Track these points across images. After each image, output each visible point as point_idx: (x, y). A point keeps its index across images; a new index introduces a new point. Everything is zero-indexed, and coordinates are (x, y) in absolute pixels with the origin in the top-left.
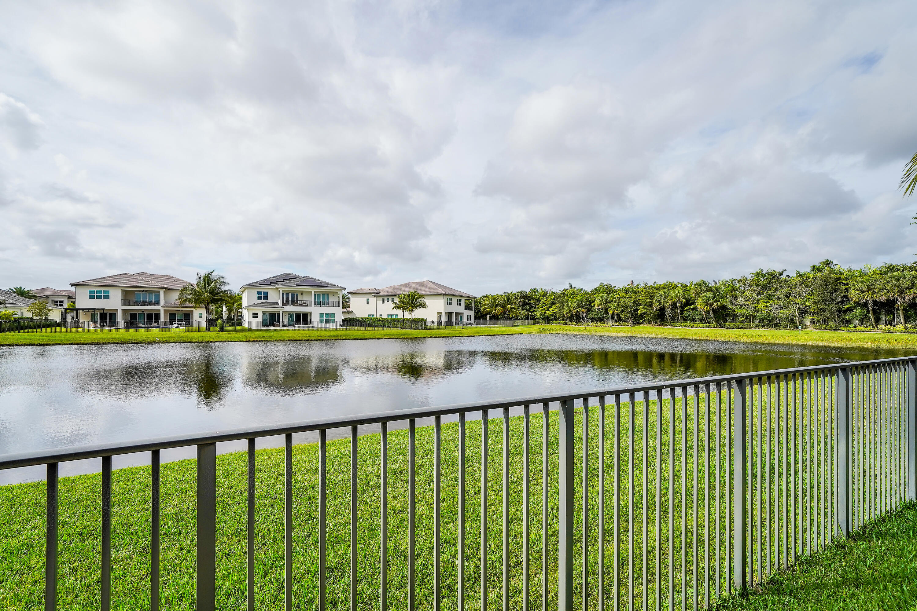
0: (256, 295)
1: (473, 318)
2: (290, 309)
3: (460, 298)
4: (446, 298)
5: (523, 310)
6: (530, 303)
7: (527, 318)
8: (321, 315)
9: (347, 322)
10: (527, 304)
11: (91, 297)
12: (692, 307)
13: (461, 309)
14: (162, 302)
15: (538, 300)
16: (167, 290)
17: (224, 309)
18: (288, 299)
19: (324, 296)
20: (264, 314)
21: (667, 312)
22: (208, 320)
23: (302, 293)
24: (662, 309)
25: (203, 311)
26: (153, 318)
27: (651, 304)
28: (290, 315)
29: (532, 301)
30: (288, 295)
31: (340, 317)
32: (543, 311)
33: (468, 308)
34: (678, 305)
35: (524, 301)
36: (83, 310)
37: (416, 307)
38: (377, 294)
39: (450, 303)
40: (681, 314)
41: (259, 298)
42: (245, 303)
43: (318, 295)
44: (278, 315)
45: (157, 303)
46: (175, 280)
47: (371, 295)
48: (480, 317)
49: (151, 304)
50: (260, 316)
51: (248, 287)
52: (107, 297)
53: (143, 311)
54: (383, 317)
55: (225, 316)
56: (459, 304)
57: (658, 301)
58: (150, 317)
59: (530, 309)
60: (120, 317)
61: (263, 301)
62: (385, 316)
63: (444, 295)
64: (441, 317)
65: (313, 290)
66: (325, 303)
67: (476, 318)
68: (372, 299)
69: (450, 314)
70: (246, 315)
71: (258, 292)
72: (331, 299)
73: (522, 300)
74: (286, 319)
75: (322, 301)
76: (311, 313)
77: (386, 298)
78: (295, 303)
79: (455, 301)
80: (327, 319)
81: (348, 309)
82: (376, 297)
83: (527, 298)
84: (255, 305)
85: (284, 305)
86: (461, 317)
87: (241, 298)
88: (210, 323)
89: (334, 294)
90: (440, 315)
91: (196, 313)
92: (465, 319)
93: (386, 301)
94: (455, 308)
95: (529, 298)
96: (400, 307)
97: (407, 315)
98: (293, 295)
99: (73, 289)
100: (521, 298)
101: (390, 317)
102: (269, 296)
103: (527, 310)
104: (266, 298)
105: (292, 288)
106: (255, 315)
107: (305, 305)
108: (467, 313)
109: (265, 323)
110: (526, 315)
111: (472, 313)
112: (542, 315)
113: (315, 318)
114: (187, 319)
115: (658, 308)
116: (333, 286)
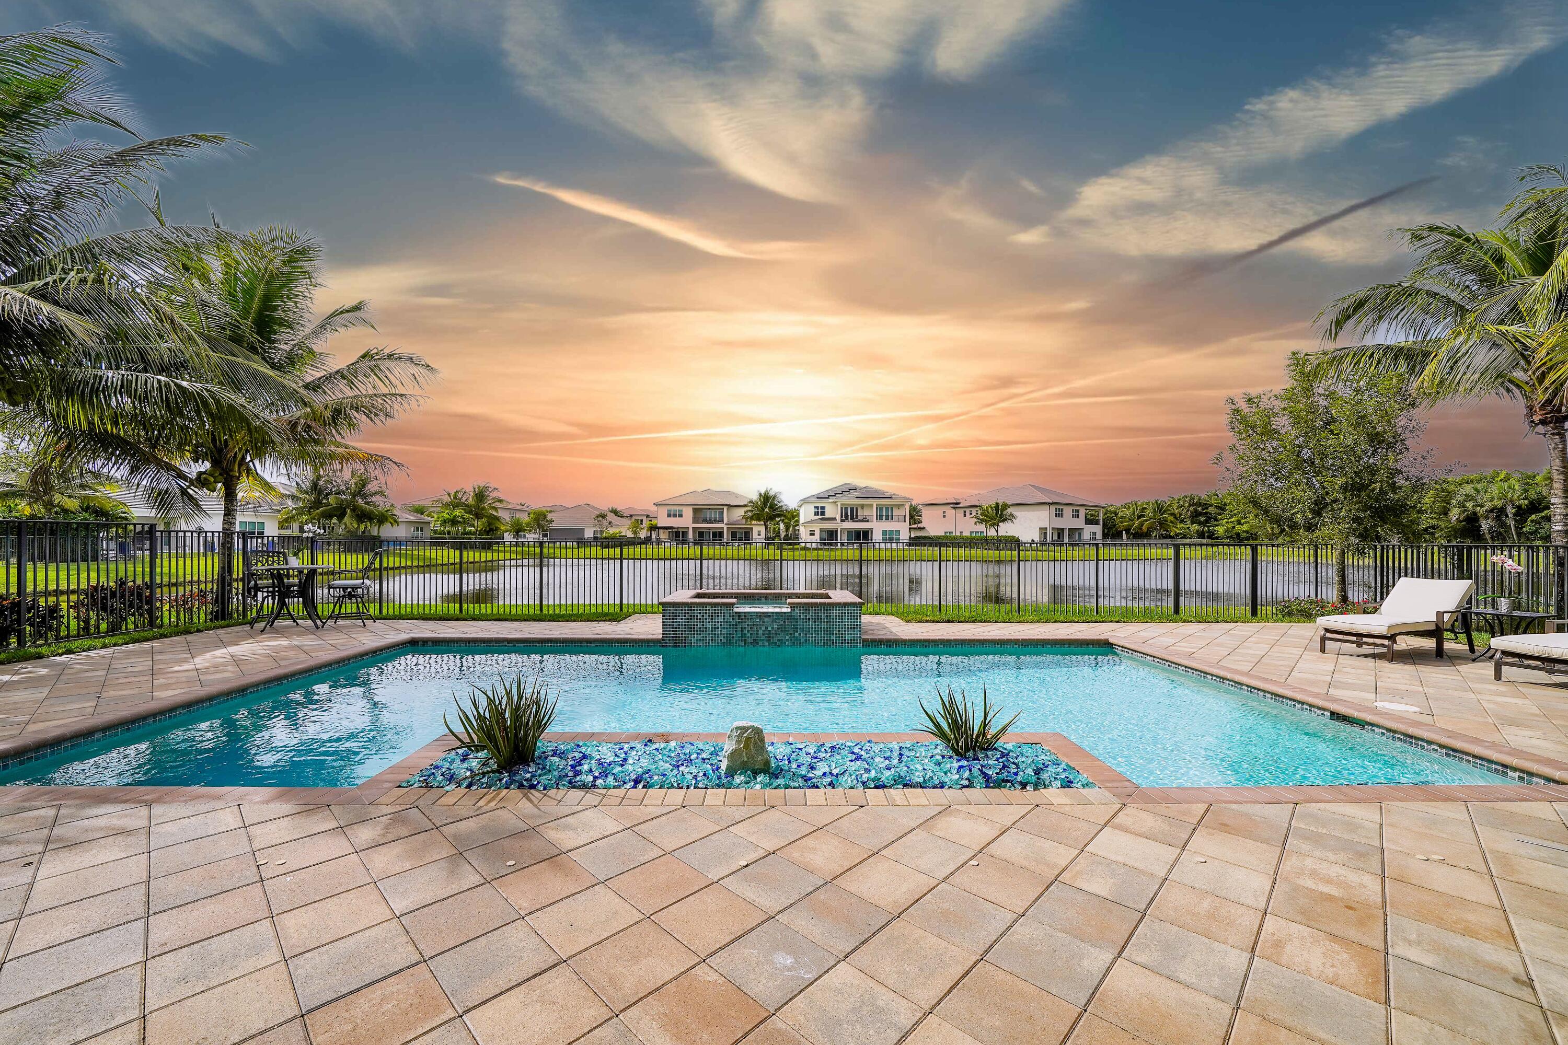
0: (813, 510)
1: (1099, 536)
2: (850, 525)
3: (1077, 508)
4: (1053, 508)
5: (1192, 523)
6: (1206, 513)
7: (1201, 535)
8: (884, 532)
9: (915, 542)
10: (1200, 514)
11: (669, 516)
12: (1543, 514)
13: (1079, 523)
14: (725, 521)
15: (1222, 508)
16: (730, 506)
17: (782, 526)
18: (846, 514)
19: (887, 509)
20: (821, 531)
21: (1485, 525)
22: (767, 538)
23: (863, 506)
24: (1472, 521)
25: (762, 529)
26: (718, 535)
27: (1446, 512)
28: (849, 532)
29: (1211, 510)
30: (846, 509)
31: (905, 533)
32: (1230, 525)
33: (1089, 522)
34: (1510, 511)
35: (1196, 510)
36: (663, 528)
37: (1003, 521)
38: (956, 505)
39: (1059, 514)
40: (1516, 528)
41: (817, 514)
42: (802, 520)
43: (880, 508)
44: (836, 532)
45: (721, 521)
46: (737, 496)
47: (948, 507)
48: (1112, 532)
49: (715, 521)
50: (817, 533)
51: (805, 501)
52: (681, 516)
53: (709, 529)
54: (964, 534)
55: (783, 534)
56: (1076, 515)
57: (1462, 505)
58: (715, 534)
59: (1207, 521)
60: (690, 535)
61: (820, 517)
62: (966, 534)
63: (1050, 504)
64: (1045, 534)
65: (875, 502)
66: (889, 518)
67: (1105, 536)
68: (950, 512)
69: (1060, 532)
70: (803, 533)
71: (817, 507)
72: (896, 512)
73: (1192, 508)
74: (845, 537)
75: (885, 514)
76: (872, 530)
77: (968, 511)
78: (854, 518)
79: (1068, 511)
80: (890, 537)
81: (920, 525)
82: (954, 508)
83: (1200, 505)
84: (812, 522)
85: (842, 521)
86: (1080, 534)
87: (798, 514)
88: (769, 542)
89: (899, 506)
90: (1043, 531)
91: (755, 529)
92: (1086, 537)
93: (968, 514)
94: (1067, 522)
95: (1206, 506)
96: (982, 521)
97: (992, 533)
98: (852, 510)
99: (655, 508)
100: (1190, 506)
101: (974, 535)
102: (827, 511)
103: (1200, 523)
104: (823, 513)
105: (850, 500)
106: (812, 533)
107: (865, 520)
108: (1088, 530)
109: (822, 542)
110: (1197, 531)
111: (1098, 529)
112: (1227, 531)
113: (877, 536)
114: (746, 537)
115: (1462, 517)
116: (899, 497)
